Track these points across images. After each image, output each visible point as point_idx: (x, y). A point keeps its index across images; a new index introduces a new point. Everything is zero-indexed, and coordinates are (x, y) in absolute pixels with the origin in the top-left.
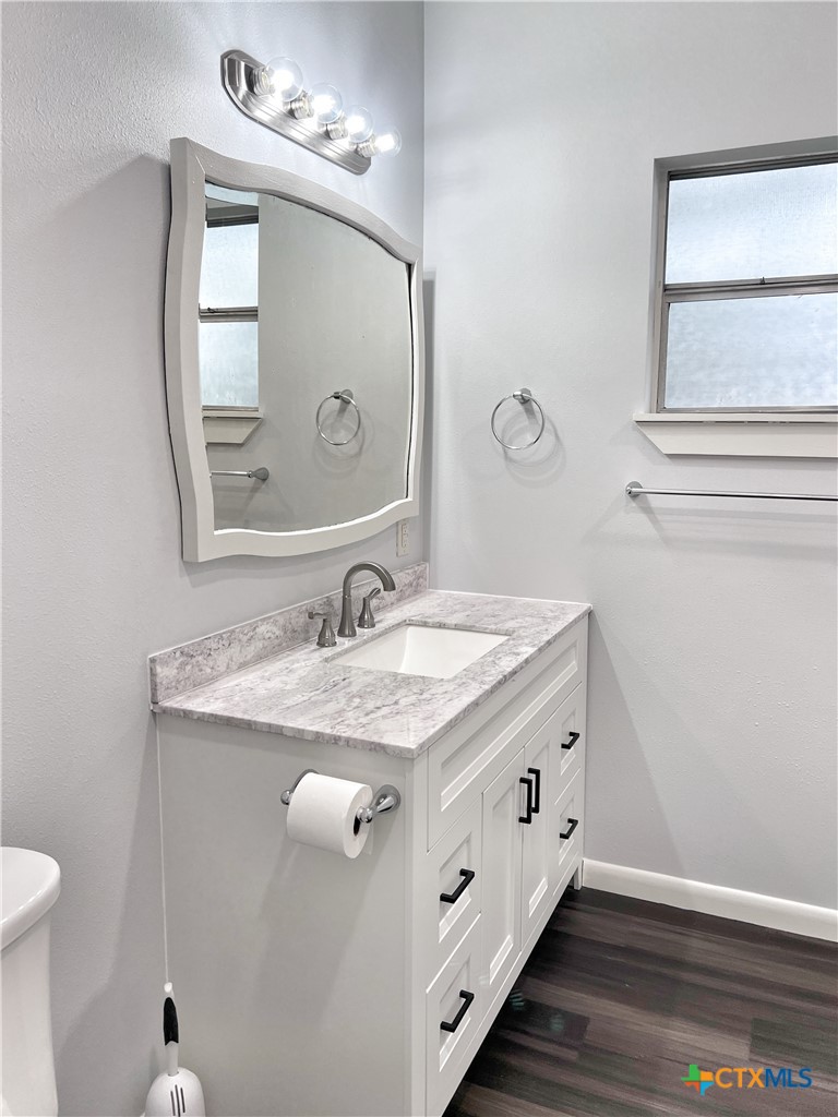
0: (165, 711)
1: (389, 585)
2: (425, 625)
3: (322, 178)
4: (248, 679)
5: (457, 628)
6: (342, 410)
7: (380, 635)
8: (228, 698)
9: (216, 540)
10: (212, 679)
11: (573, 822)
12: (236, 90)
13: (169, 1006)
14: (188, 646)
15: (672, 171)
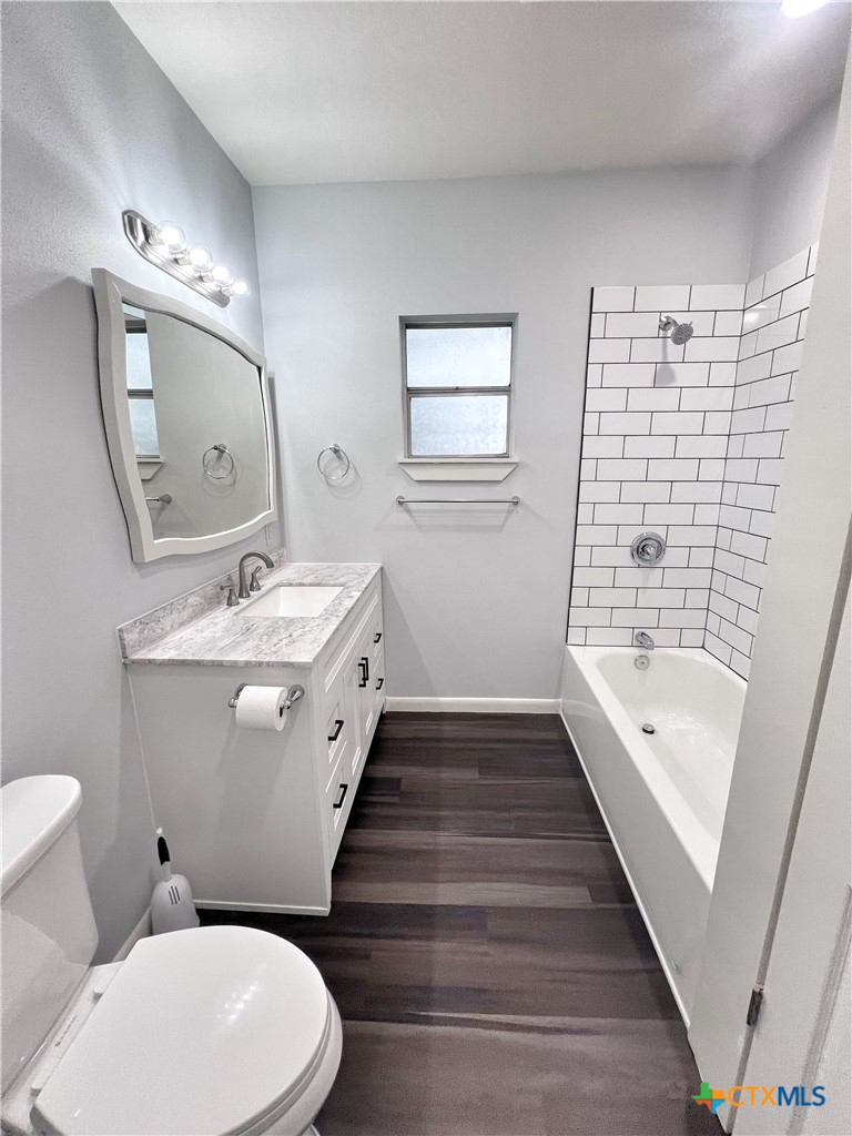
0: (133, 662)
1: (270, 565)
2: (291, 585)
3: (199, 306)
4: (187, 633)
5: (311, 585)
6: (220, 457)
7: (265, 595)
8: (178, 647)
9: (155, 546)
10: (162, 637)
11: (381, 680)
12: (135, 238)
13: (162, 842)
14: (143, 618)
15: (408, 324)
